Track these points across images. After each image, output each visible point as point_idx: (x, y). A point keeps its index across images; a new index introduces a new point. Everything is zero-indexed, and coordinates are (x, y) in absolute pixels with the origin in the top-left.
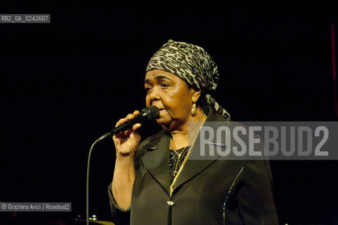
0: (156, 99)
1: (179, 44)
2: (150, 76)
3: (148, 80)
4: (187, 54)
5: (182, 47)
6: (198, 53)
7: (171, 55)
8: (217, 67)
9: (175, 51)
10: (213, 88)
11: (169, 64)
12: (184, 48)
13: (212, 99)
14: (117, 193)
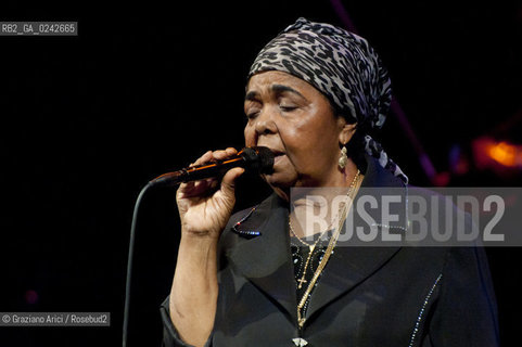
0: (267, 132)
1: (319, 27)
2: (258, 84)
3: (254, 94)
4: (336, 46)
5: (325, 32)
6: (358, 48)
7: (304, 45)
8: (389, 82)
9: (311, 40)
10: (378, 124)
11: (300, 63)
12: (330, 34)
13: (375, 144)
14: (181, 315)
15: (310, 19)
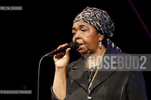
0: (78, 38)
1: (92, 9)
2: (76, 25)
3: (74, 28)
4: (97, 14)
5: (94, 10)
6: (103, 14)
7: (88, 14)
8: (113, 24)
9: (90, 12)
11: (87, 19)
12: (96, 11)
13: (110, 41)
14: (56, 91)
15: (90, 7)
